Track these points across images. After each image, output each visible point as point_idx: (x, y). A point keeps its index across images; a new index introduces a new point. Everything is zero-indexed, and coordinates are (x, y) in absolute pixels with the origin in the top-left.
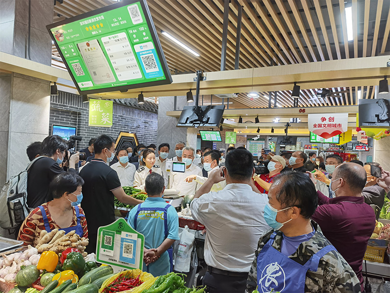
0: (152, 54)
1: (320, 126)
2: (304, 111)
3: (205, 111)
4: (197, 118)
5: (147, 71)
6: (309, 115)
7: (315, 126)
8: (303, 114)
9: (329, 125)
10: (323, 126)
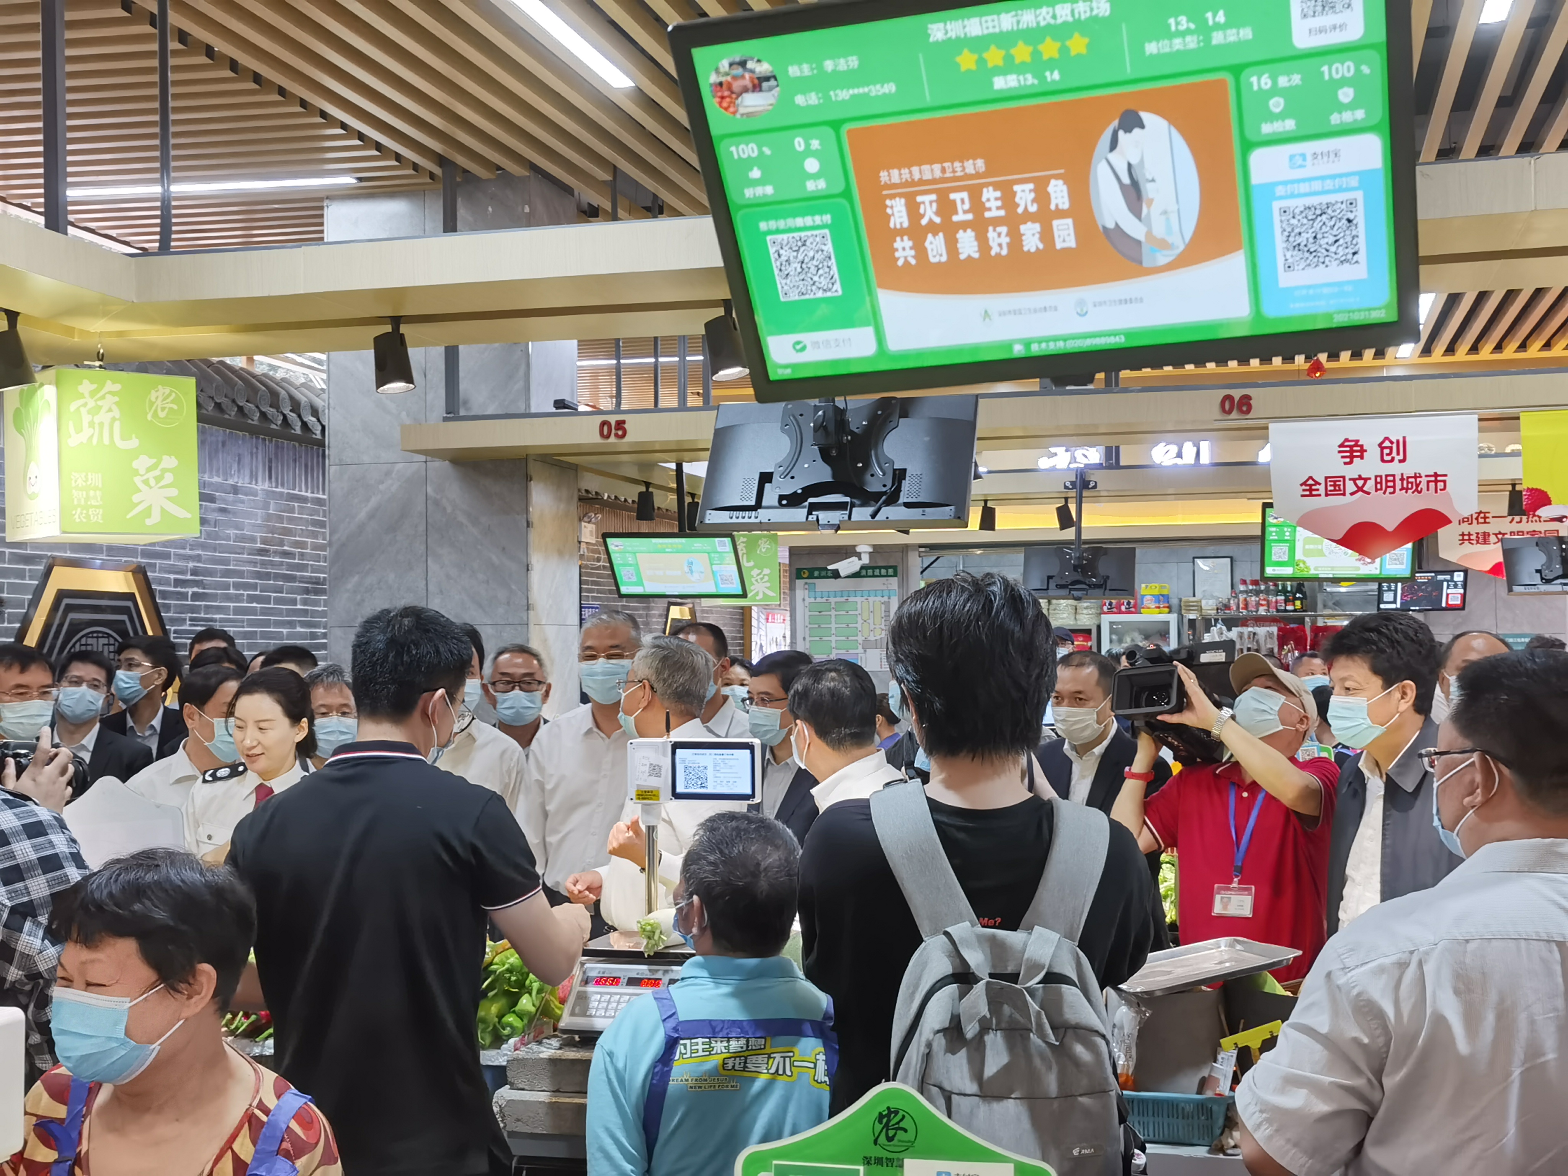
0: (1359, 195)
1: (1336, 486)
2: (1245, 405)
3: (868, 429)
4: (824, 474)
5: (1286, 280)
6: (1272, 426)
7: (1310, 488)
8: (1244, 423)
9: (1385, 483)
10: (1350, 487)
